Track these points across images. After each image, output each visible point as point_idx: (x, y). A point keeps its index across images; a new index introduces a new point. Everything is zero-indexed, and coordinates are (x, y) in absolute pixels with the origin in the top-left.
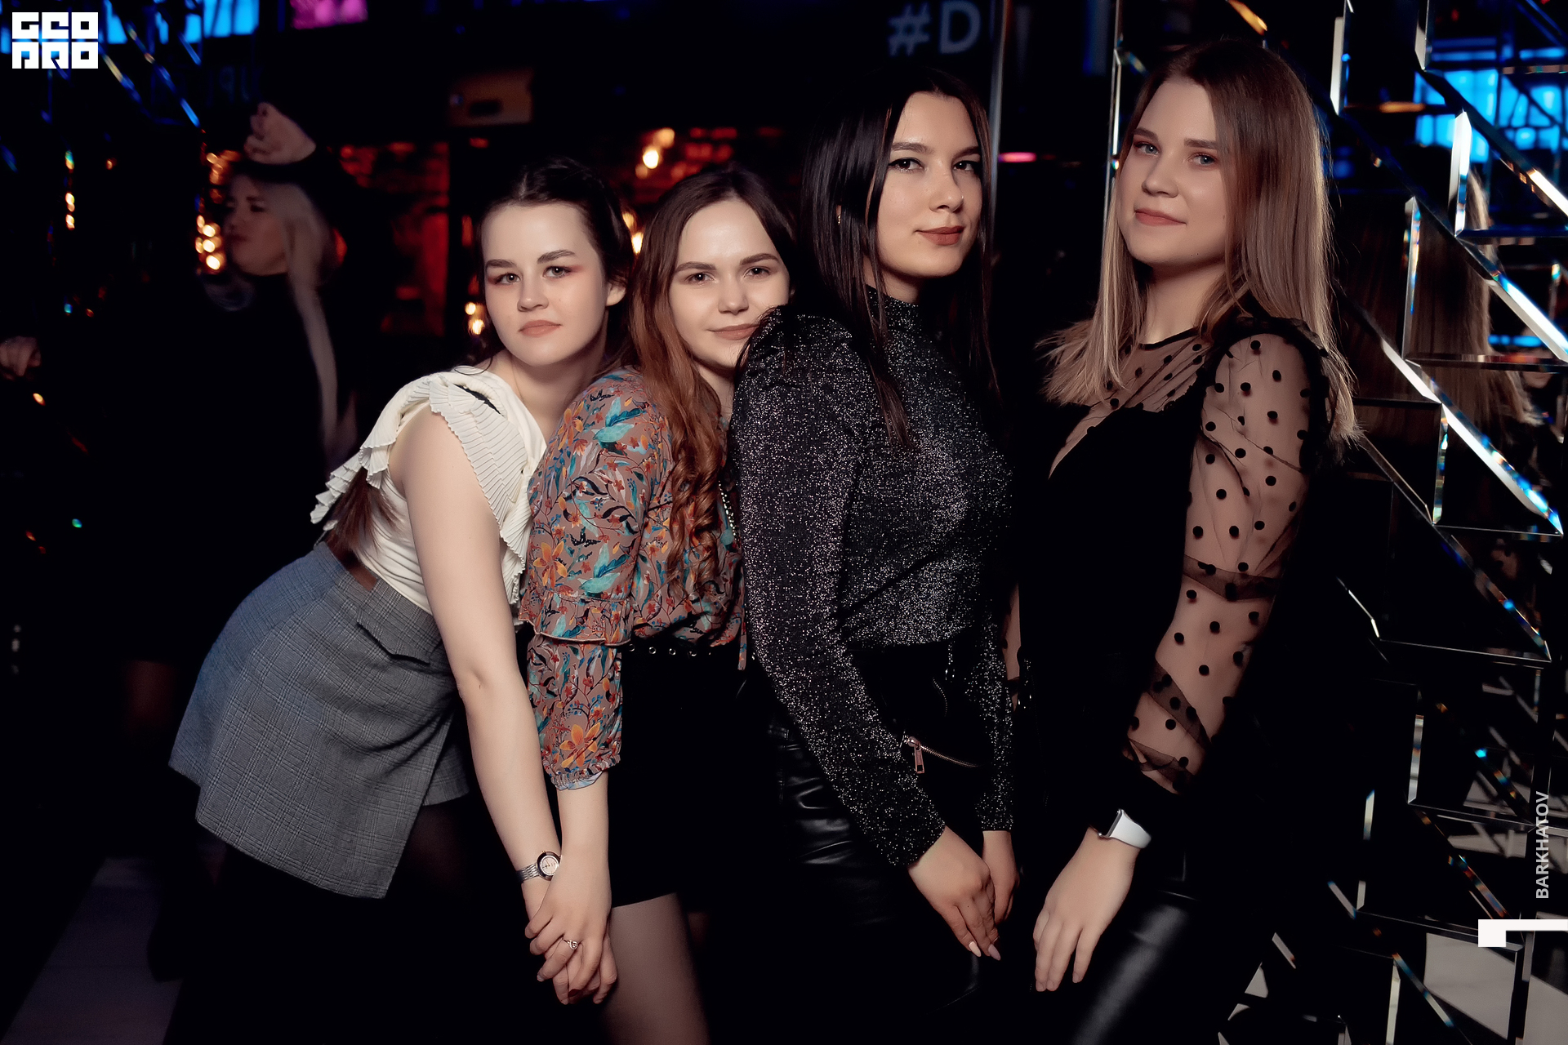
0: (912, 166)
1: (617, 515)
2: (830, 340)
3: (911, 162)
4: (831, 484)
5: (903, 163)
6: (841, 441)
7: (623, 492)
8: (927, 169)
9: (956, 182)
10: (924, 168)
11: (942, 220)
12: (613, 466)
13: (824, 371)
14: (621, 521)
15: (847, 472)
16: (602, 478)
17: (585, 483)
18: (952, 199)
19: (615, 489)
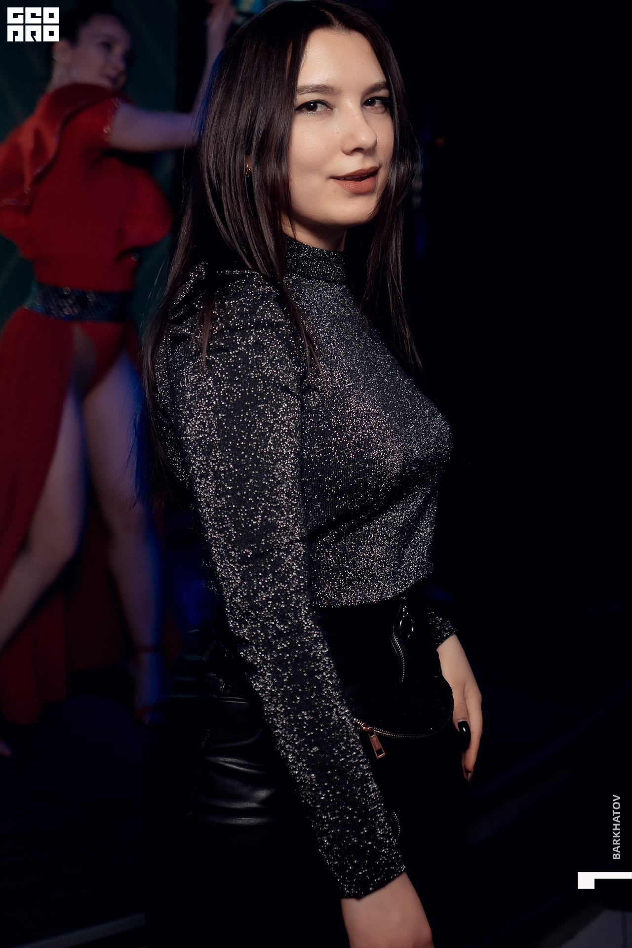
0: (320, 108)
2: (256, 295)
3: (319, 105)
4: (274, 447)
5: (310, 106)
6: (280, 400)
8: (336, 110)
9: (367, 121)
10: (332, 109)
11: (354, 164)
13: (252, 328)
15: (289, 433)
18: (365, 138)
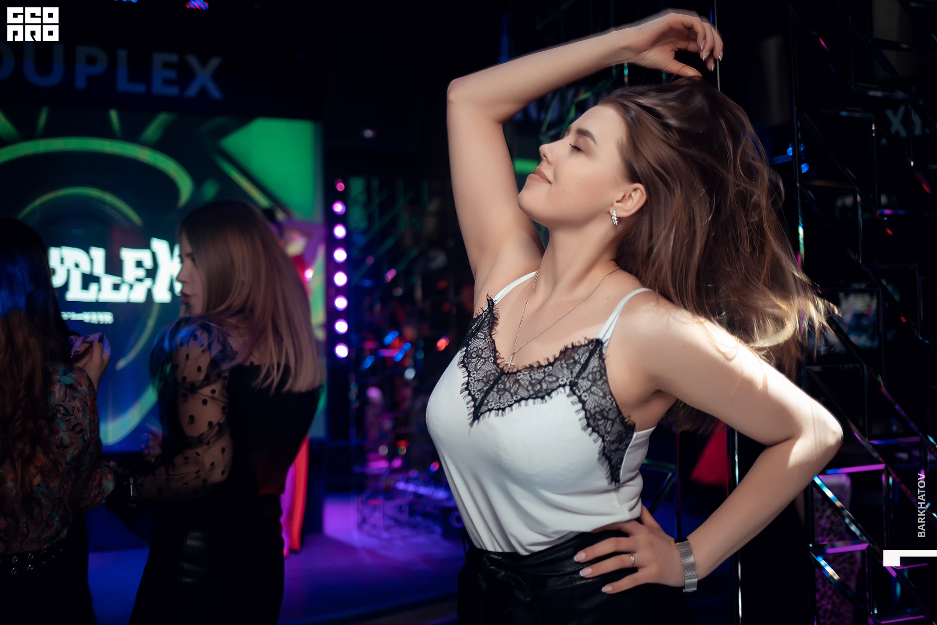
1: (78, 429)
7: (80, 414)
12: (74, 398)
14: (80, 433)
16: (70, 405)
17: (62, 408)
19: (77, 411)
